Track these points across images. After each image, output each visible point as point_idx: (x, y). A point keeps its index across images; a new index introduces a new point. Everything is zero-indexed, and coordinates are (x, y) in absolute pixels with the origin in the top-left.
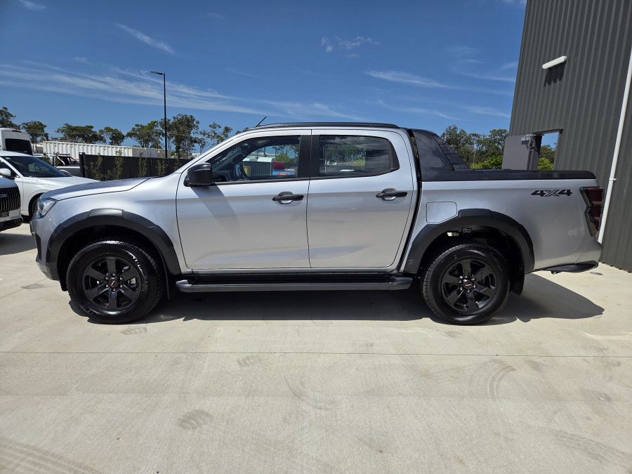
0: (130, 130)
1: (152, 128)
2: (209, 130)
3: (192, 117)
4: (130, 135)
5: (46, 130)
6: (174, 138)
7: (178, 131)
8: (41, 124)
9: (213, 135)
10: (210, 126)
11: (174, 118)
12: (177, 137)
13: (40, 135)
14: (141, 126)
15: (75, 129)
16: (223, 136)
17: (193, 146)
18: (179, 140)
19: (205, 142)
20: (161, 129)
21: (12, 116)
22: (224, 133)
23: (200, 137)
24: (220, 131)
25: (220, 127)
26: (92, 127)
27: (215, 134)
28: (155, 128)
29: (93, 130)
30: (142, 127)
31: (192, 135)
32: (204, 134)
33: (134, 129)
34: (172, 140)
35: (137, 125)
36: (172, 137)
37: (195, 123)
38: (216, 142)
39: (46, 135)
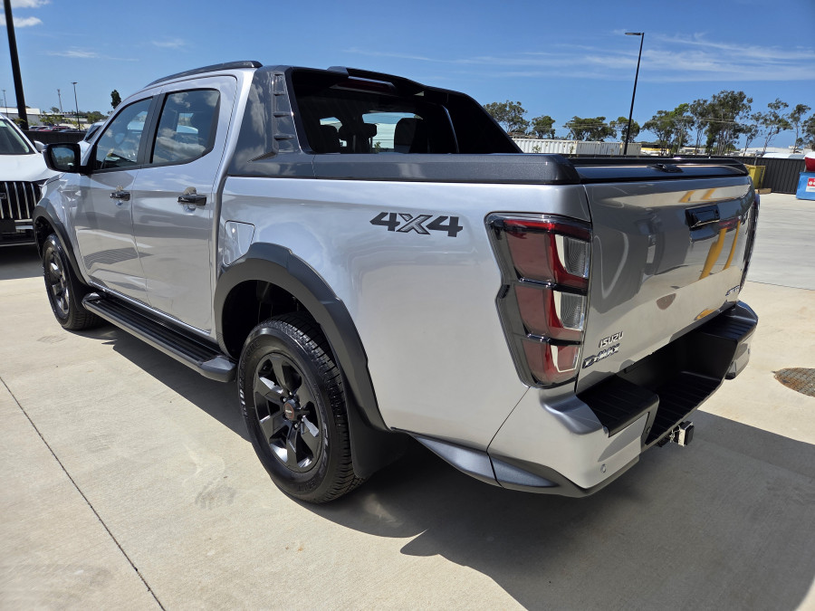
0: (649, 119)
1: (681, 114)
2: (766, 111)
3: (741, 93)
4: (648, 126)
5: (554, 126)
6: (707, 128)
7: (716, 116)
8: (550, 119)
9: (773, 119)
10: (770, 105)
11: (714, 97)
12: (711, 125)
13: (548, 131)
14: (665, 112)
15: (584, 122)
16: (789, 121)
17: (737, 137)
18: (714, 130)
19: (756, 131)
20: (692, 115)
21: (523, 111)
22: (792, 116)
23: (749, 123)
24: (784, 113)
25: (786, 106)
26: (603, 119)
27: (776, 117)
28: (685, 114)
29: (604, 122)
30: (667, 114)
31: (738, 120)
32: (757, 119)
33: (654, 117)
34: (704, 130)
35: (660, 112)
36: (705, 125)
37: (745, 102)
38: (775, 129)
39: (553, 132)
